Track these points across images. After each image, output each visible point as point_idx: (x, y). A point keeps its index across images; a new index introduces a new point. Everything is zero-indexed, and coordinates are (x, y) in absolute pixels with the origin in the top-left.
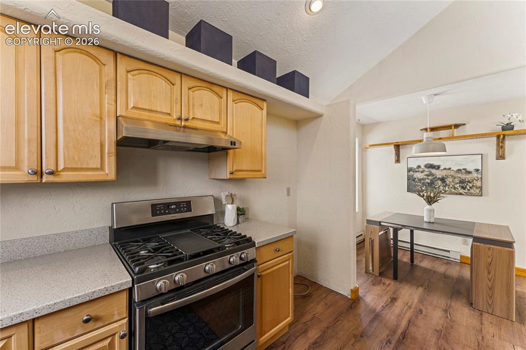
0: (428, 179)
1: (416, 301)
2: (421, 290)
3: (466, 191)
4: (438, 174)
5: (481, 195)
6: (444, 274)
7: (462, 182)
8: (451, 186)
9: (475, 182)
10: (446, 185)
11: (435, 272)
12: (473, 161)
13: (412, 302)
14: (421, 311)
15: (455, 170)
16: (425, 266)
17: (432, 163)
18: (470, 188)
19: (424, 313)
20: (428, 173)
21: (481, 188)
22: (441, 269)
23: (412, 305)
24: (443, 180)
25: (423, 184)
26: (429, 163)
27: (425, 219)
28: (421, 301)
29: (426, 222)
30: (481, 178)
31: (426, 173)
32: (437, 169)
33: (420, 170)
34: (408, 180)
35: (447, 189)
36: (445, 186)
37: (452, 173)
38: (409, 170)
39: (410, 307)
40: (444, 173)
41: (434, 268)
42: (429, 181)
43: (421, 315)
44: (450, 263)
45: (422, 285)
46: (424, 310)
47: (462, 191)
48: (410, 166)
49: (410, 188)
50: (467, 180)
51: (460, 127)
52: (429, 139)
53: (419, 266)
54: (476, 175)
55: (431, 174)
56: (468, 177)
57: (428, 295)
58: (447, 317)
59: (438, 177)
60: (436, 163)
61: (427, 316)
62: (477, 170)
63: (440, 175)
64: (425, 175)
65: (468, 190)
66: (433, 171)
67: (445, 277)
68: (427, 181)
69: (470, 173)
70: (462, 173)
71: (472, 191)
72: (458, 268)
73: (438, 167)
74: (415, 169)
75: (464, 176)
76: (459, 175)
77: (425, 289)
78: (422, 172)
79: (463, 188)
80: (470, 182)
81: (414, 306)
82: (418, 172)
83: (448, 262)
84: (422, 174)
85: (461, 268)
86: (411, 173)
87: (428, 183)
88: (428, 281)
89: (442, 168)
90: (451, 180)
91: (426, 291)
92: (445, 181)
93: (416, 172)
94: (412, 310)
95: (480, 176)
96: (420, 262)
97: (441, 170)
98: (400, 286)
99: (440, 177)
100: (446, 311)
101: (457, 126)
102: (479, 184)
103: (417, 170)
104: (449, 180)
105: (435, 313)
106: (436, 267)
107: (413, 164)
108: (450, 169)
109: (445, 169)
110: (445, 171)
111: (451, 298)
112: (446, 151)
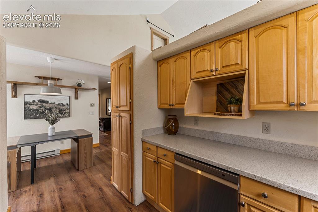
0: (41, 109)
1: (54, 186)
2: (52, 179)
3: (63, 115)
4: (48, 106)
5: (69, 117)
6: (57, 164)
7: (61, 110)
8: (55, 113)
9: (67, 110)
10: (52, 112)
11: (52, 166)
12: (65, 99)
13: (53, 188)
14: (61, 189)
15: (57, 104)
16: (44, 166)
17: (43, 99)
18: (65, 113)
19: (63, 188)
20: (40, 105)
21: (69, 113)
22: (54, 162)
23: (54, 190)
24: (50, 110)
25: (38, 113)
26: (41, 99)
27: (49, 135)
28: (57, 184)
29: (50, 136)
30: (69, 108)
31: (39, 106)
32: (46, 103)
33: (35, 103)
34: (25, 110)
35: (53, 115)
36: (52, 114)
37: (55, 106)
38: (26, 103)
39: (54, 191)
40: (51, 106)
41: (49, 164)
42: (41, 111)
43: (63, 190)
44: (56, 157)
45: (51, 176)
46: (62, 187)
47: (60, 115)
48: (27, 100)
49: (27, 116)
50: (63, 109)
51: (59, 80)
52: (52, 85)
53: (40, 167)
54: (67, 107)
55: (43, 106)
56: (64, 108)
57: (58, 179)
58: (74, 182)
59: (47, 108)
60: (46, 100)
61: (65, 188)
62: (67, 104)
63: (48, 107)
64: (39, 107)
65: (64, 115)
66: (44, 104)
67: (59, 165)
68: (40, 110)
69: (64, 105)
70: (60, 105)
71: (65, 115)
72: (61, 158)
73: (47, 102)
74: (30, 103)
75: (61, 107)
76: (59, 107)
77: (54, 177)
78: (36, 105)
79: (61, 114)
80: (64, 111)
81: (56, 189)
82: (33, 105)
83: (55, 157)
84: (36, 106)
85: (62, 157)
86: (28, 105)
87: (41, 112)
88: (52, 172)
89: (50, 102)
90: (55, 110)
91: (55, 178)
92: (52, 111)
93: (32, 105)
94: (56, 191)
95: (69, 107)
96: (39, 165)
97: (49, 104)
98: (38, 185)
99: (49, 108)
100: (71, 180)
101: (58, 79)
102: (68, 111)
103: (33, 104)
104: (54, 110)
105: (68, 184)
106: (50, 163)
107: (29, 99)
108: (54, 103)
109: (51, 103)
110: (51, 104)
111: (69, 172)
112: (61, 93)
